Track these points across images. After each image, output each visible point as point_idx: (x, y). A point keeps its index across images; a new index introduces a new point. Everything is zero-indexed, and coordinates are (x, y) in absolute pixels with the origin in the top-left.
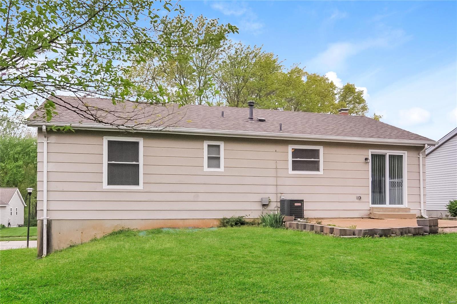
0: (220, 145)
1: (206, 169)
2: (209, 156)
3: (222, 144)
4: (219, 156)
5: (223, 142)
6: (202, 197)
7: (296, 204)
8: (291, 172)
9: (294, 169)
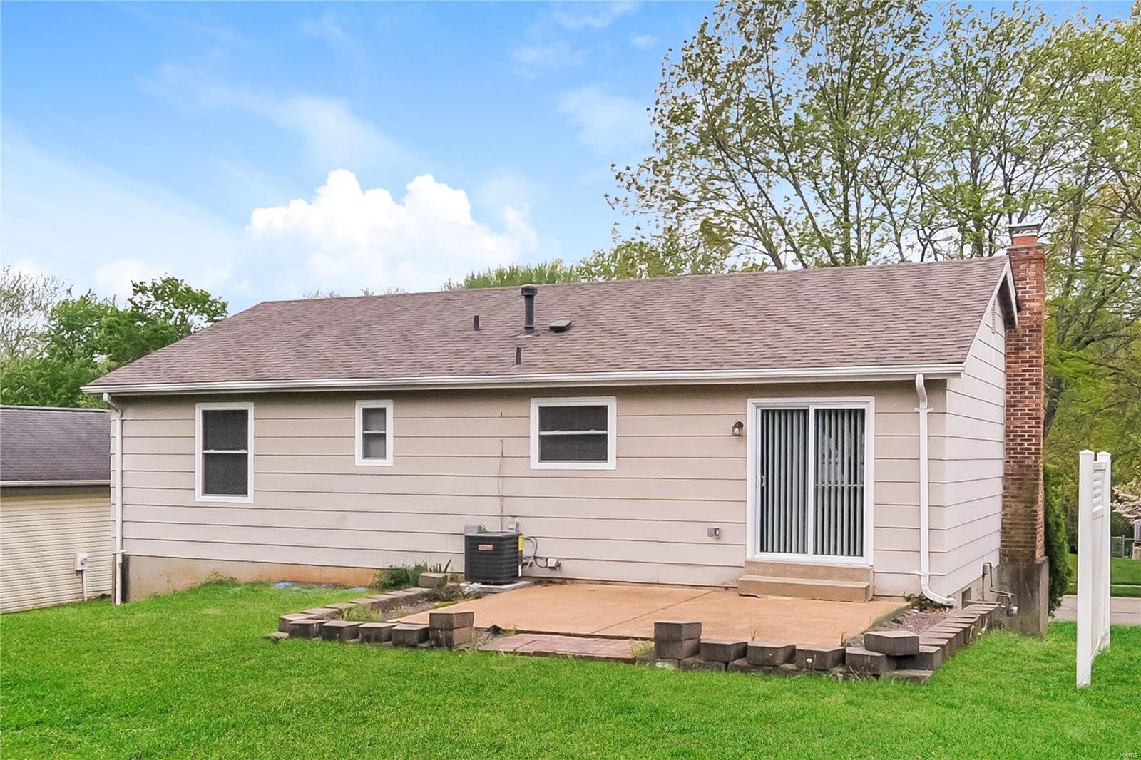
0: (385, 409)
1: (360, 460)
2: (365, 432)
3: (389, 406)
4: (383, 432)
5: (391, 400)
6: (353, 521)
7: (482, 547)
8: (535, 463)
9: (544, 456)
